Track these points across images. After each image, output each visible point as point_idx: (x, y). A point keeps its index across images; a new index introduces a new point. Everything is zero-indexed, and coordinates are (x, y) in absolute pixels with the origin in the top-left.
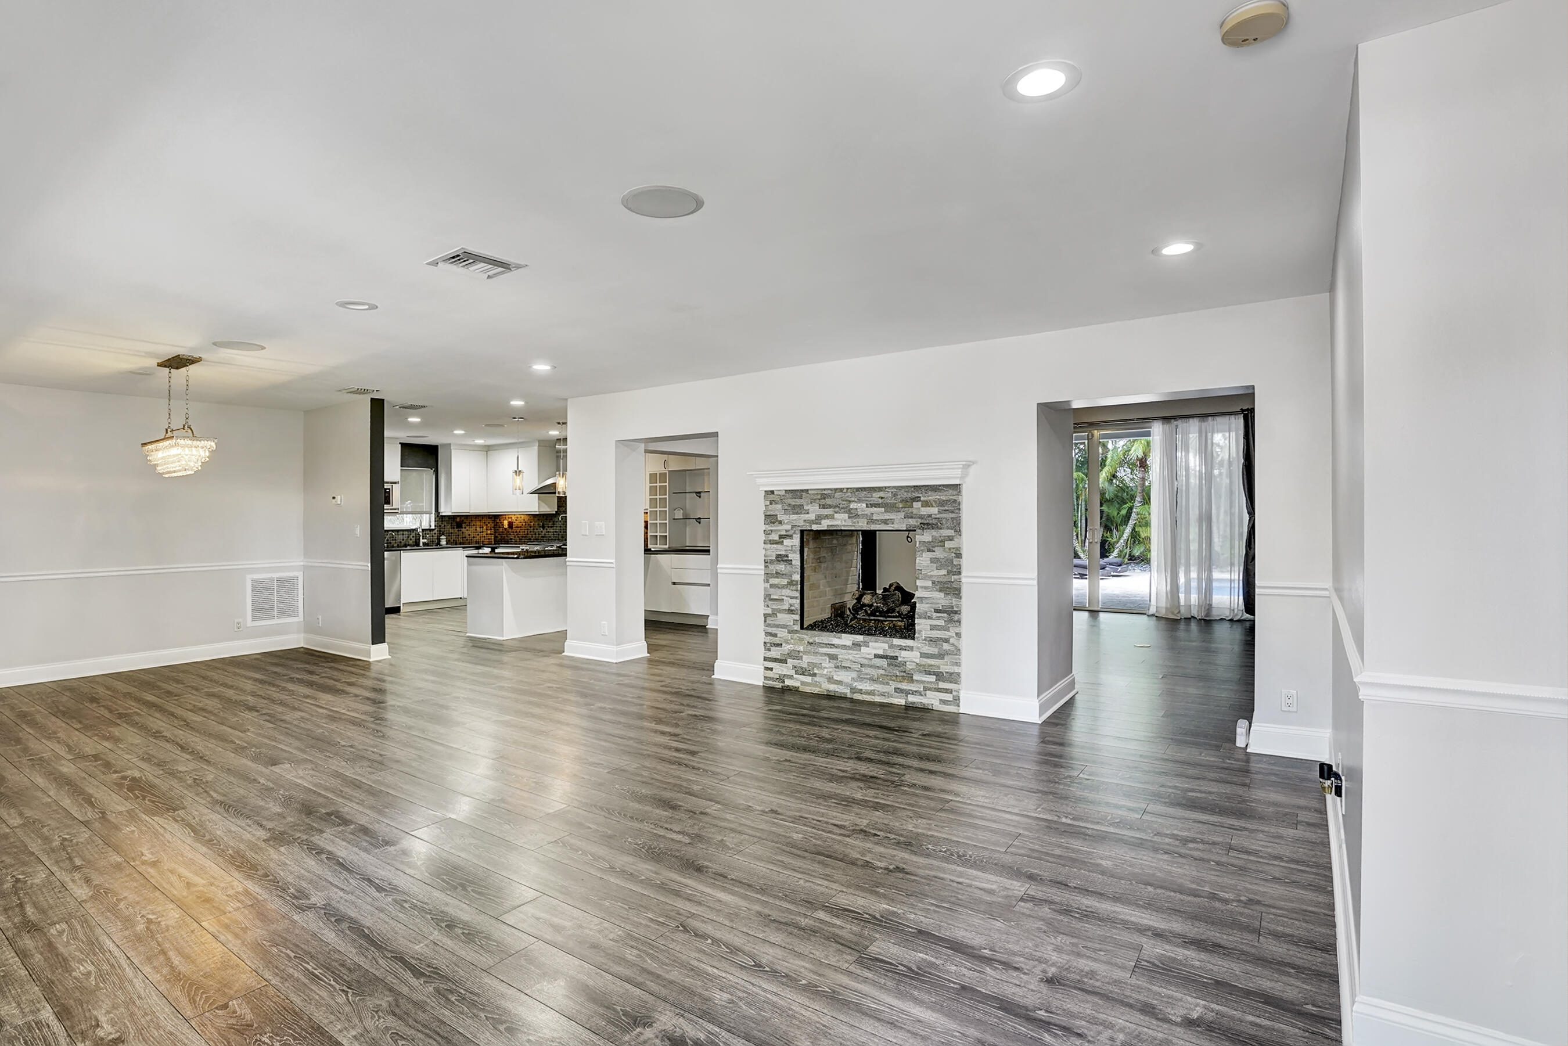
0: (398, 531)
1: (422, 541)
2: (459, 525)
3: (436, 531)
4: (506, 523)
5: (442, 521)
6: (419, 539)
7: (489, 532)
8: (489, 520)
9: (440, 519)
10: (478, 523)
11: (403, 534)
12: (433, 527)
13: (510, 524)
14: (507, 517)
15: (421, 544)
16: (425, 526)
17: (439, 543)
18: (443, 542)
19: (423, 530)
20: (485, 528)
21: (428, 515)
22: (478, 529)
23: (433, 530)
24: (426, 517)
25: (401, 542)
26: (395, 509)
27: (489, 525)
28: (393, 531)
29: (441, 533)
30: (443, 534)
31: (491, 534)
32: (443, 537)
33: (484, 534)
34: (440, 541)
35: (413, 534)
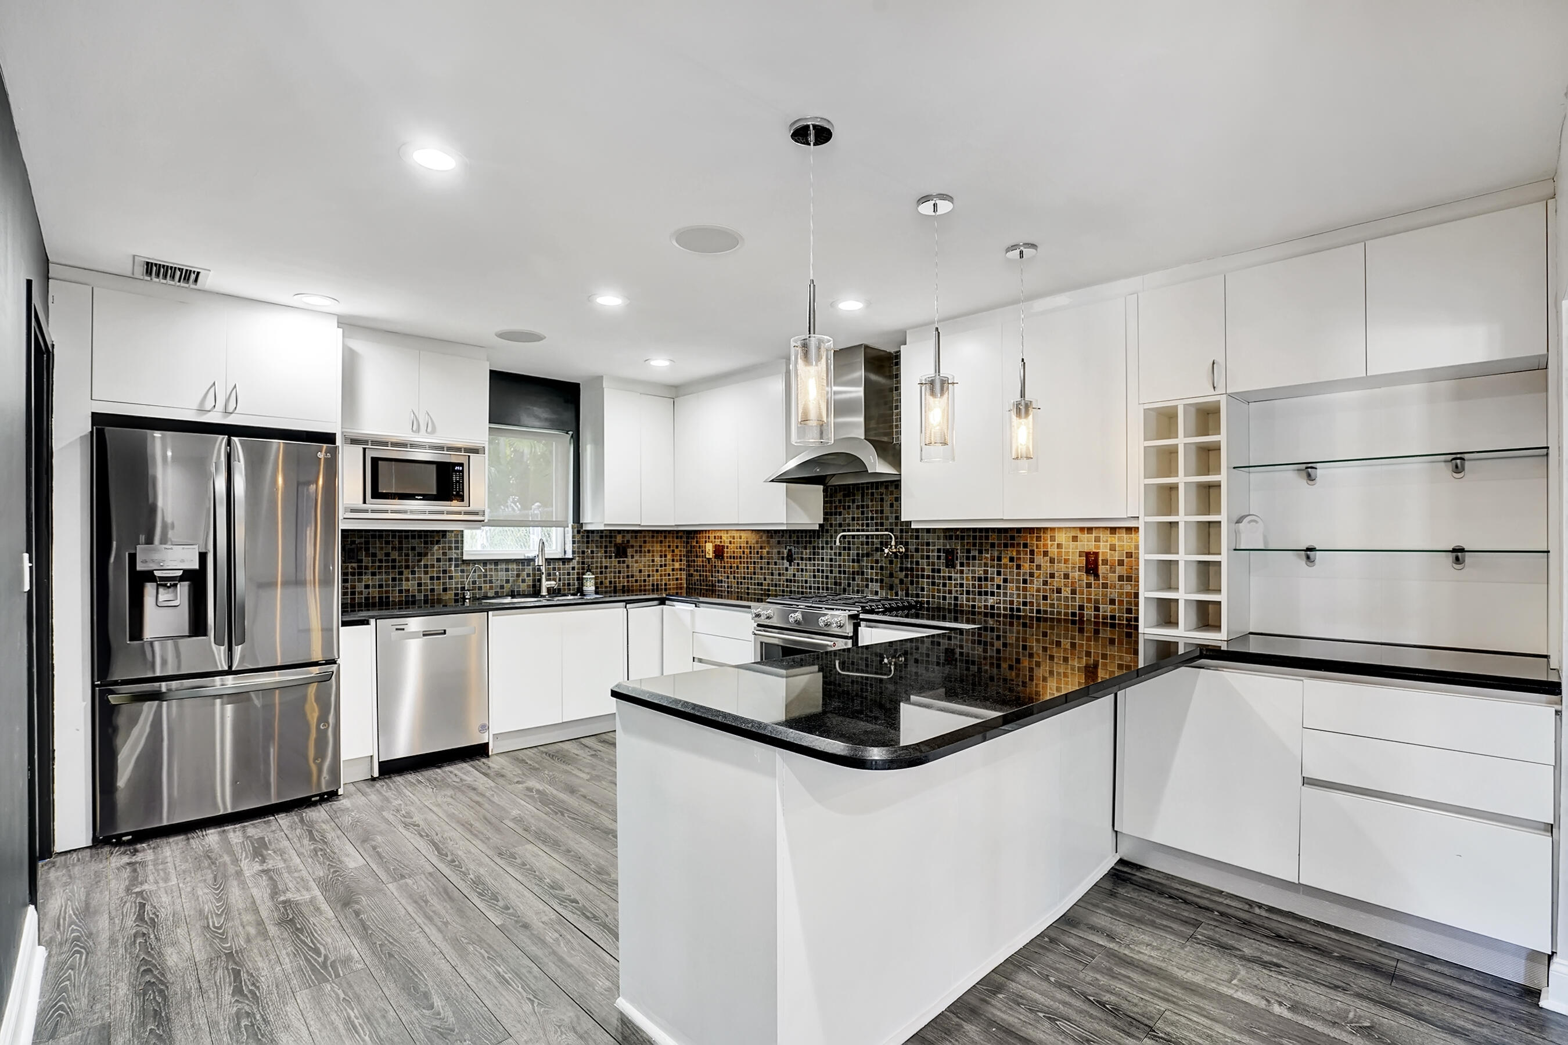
0: (496, 562)
1: (545, 584)
2: (621, 552)
3: (574, 563)
4: (709, 548)
5: (588, 542)
6: (540, 580)
7: (677, 565)
8: (677, 542)
9: (584, 537)
10: (657, 547)
11: (507, 570)
12: (569, 555)
13: (719, 552)
14: (712, 536)
15: (544, 592)
16: (554, 550)
17: (580, 591)
18: (589, 587)
19: (549, 561)
20: (669, 557)
21: (561, 529)
22: (657, 559)
23: (570, 560)
24: (556, 533)
25: (502, 587)
26: (476, 513)
27: (677, 552)
28: (485, 562)
29: (585, 568)
30: (589, 570)
31: (681, 570)
32: (588, 576)
33: (669, 569)
34: (582, 585)
35: (529, 569)
